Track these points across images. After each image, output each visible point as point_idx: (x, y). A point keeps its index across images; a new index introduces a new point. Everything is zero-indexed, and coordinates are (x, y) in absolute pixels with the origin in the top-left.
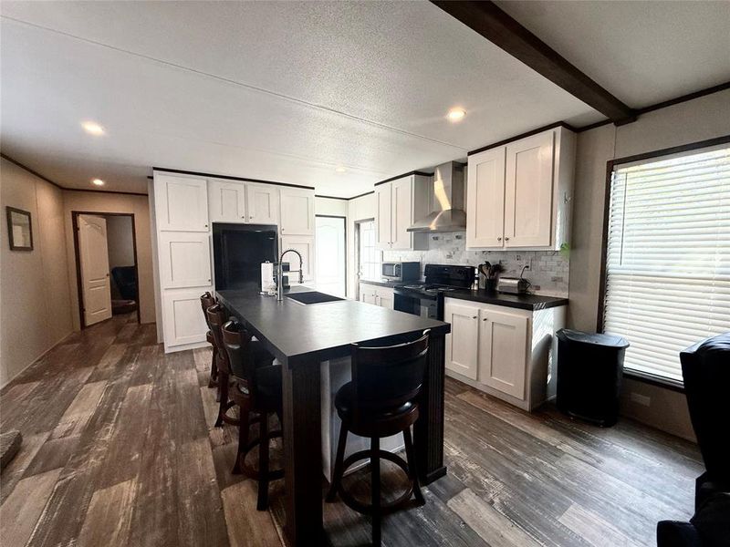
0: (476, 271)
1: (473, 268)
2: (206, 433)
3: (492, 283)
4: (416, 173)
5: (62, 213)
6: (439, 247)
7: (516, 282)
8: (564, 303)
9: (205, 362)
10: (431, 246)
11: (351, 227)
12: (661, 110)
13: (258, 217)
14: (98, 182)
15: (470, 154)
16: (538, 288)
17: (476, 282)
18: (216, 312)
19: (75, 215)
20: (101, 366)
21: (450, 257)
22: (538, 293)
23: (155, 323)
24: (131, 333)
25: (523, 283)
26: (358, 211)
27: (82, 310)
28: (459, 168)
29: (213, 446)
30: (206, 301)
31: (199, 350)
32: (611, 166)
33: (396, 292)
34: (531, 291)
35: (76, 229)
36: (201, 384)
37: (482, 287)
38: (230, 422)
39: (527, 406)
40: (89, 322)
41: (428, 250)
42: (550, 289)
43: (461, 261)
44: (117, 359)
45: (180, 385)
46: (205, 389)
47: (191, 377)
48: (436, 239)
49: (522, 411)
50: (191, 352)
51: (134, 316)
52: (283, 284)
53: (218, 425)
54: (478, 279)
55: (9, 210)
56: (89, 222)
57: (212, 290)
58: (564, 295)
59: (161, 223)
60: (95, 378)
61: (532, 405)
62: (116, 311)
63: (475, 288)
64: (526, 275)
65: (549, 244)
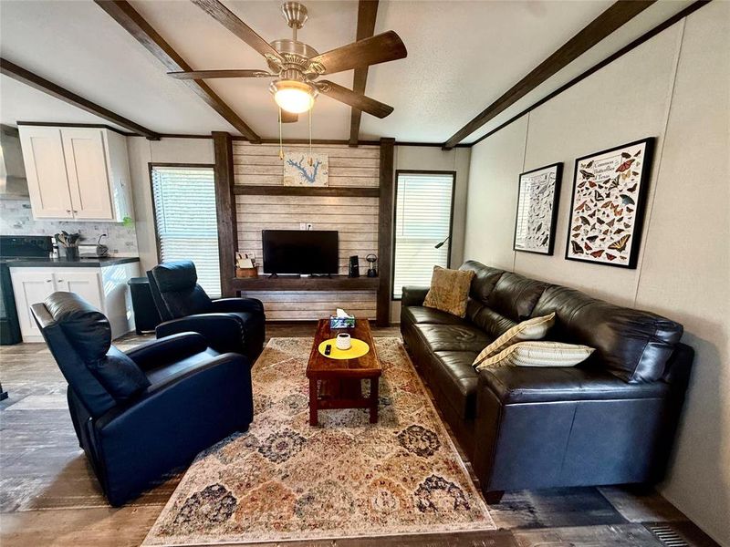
0: (54, 240)
1: (50, 238)
3: (73, 251)
7: (95, 247)
8: (137, 260)
15: (20, 123)
16: (116, 251)
17: (55, 250)
21: (18, 227)
22: (117, 255)
25: (102, 249)
34: (110, 254)
37: (63, 254)
42: (126, 251)
54: (57, 247)
58: (136, 255)
63: (54, 256)
64: (103, 242)
65: (111, 217)
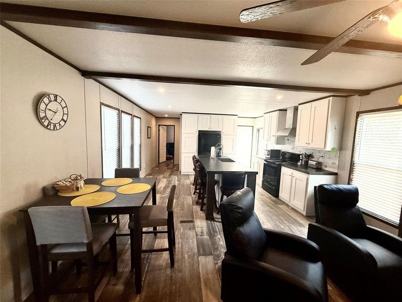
1: (300, 155)
2: (191, 195)
3: (307, 162)
4: (280, 110)
5: (156, 125)
6: (289, 144)
7: (315, 162)
8: (336, 174)
9: (192, 179)
10: (286, 143)
11: (255, 130)
12: (378, 91)
13: (214, 128)
14: (166, 116)
15: (299, 104)
16: (326, 167)
17: (300, 161)
18: (196, 161)
19: (159, 125)
20: (165, 174)
21: (293, 149)
22: (326, 169)
23: (179, 164)
24: (172, 167)
25: (319, 164)
26: (259, 124)
27: (159, 157)
28: (296, 109)
29: (192, 198)
30: (194, 157)
31: (191, 175)
32: (358, 114)
33: (265, 163)
34: (323, 168)
35: (159, 130)
36: (191, 184)
37: (303, 163)
38: (197, 193)
39: (304, 213)
40: (160, 162)
41: (284, 144)
42: (331, 168)
43: (296, 151)
44: (169, 174)
45: (185, 183)
46: (192, 186)
47: (188, 182)
48: (288, 140)
49: (302, 215)
50: (189, 175)
51: (172, 161)
52: (218, 155)
53: (194, 194)
54: (301, 160)
55: (148, 127)
56: (162, 128)
57: (196, 154)
59: (183, 131)
60: (164, 177)
61: (307, 213)
62: (167, 159)
63: (299, 164)
64: (321, 160)
65: (323, 147)
